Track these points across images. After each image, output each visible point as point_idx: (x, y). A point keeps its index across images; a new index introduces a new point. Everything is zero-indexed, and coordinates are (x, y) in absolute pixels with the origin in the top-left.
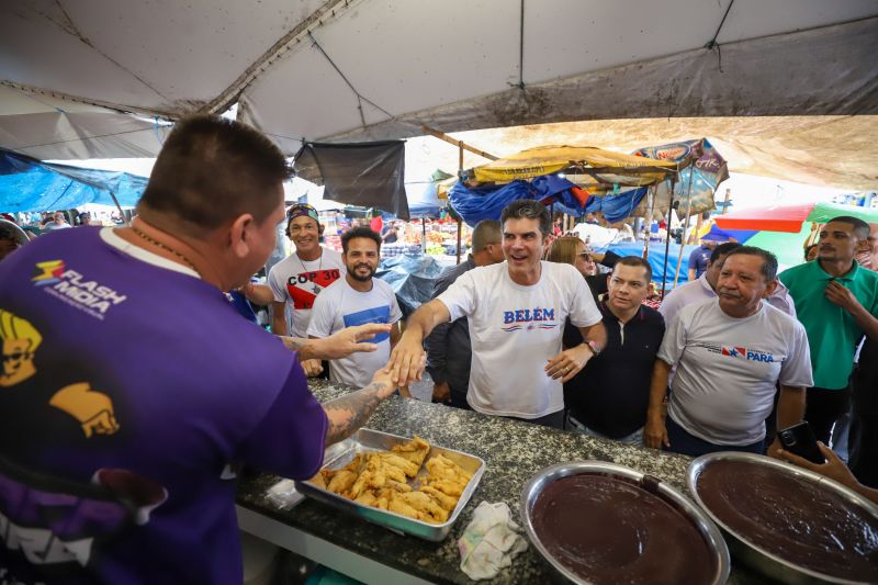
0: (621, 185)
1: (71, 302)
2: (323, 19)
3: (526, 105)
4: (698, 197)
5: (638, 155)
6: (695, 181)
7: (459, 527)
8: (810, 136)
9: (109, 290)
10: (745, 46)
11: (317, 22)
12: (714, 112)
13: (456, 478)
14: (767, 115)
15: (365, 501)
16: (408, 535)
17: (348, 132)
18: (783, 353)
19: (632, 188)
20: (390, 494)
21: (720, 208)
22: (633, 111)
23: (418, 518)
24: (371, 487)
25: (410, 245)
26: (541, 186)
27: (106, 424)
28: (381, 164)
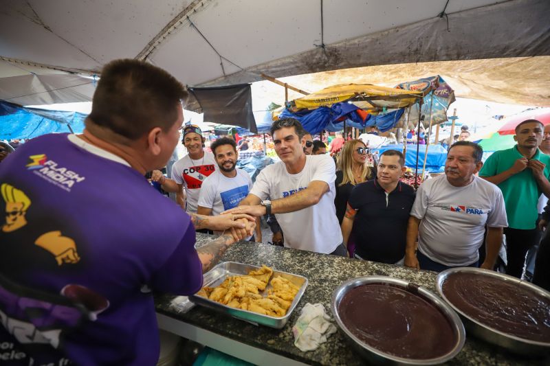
0: (388, 108)
1: (50, 180)
2: (196, 8)
3: (326, 58)
4: (436, 114)
5: (398, 88)
6: (433, 104)
7: (292, 320)
8: (506, 71)
9: (74, 173)
10: (463, 15)
11: (193, 11)
12: (444, 58)
13: (290, 290)
14: (478, 58)
15: (233, 305)
16: (261, 326)
17: (215, 80)
18: (488, 207)
19: (395, 110)
20: (249, 300)
21: (450, 121)
22: (394, 60)
23: (267, 314)
24: (236, 297)
25: (256, 151)
26: (337, 109)
27: (72, 257)
28: (237, 99)
